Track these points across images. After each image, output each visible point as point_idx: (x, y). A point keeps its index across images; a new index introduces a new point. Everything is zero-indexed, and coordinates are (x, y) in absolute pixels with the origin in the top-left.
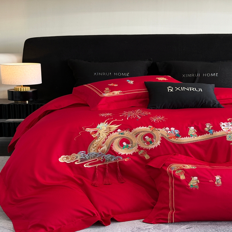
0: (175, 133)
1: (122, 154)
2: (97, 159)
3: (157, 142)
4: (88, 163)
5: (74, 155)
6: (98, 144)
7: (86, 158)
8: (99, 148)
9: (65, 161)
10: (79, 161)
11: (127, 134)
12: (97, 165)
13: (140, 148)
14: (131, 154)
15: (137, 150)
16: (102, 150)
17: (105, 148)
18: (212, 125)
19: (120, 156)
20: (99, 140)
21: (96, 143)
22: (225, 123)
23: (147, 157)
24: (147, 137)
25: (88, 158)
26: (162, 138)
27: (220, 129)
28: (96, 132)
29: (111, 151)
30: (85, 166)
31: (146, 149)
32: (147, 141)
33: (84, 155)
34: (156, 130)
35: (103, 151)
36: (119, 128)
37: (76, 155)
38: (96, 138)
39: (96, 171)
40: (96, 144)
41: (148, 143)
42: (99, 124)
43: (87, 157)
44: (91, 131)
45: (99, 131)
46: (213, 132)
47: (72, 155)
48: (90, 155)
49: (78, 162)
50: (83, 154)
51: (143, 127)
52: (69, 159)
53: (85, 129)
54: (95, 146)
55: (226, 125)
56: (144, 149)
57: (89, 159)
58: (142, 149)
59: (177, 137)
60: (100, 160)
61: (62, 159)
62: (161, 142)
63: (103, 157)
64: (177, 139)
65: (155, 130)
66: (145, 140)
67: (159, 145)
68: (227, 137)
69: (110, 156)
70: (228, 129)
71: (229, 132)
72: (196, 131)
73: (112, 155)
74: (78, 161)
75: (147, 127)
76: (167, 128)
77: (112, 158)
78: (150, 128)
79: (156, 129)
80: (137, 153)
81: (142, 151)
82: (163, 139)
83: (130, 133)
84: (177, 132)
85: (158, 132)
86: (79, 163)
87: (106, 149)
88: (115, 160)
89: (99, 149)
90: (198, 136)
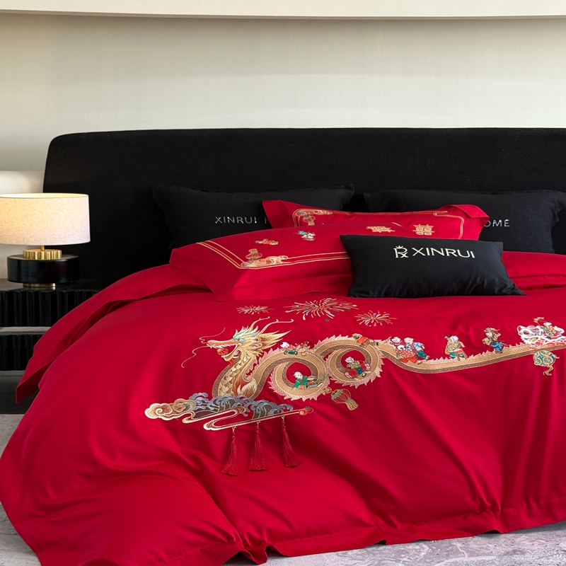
0: (414, 350)
1: (292, 400)
2: (235, 411)
3: (372, 369)
4: (213, 422)
5: (180, 402)
6: (236, 377)
7: (207, 409)
8: (240, 386)
9: (160, 417)
10: (192, 416)
11: (303, 353)
12: (234, 426)
13: (334, 385)
14: (313, 399)
15: (328, 390)
16: (247, 390)
17: (253, 385)
18: (499, 332)
19: (287, 403)
20: (239, 367)
21: (231, 374)
22: (528, 327)
23: (351, 405)
24: (349, 360)
25: (213, 409)
26: (385, 360)
27: (517, 340)
28: (230, 349)
29: (267, 393)
30: (205, 427)
31: (347, 387)
32: (350, 368)
33: (203, 402)
34: (372, 344)
35: (248, 393)
36: (284, 339)
37: (186, 402)
38: (233, 362)
39: (231, 440)
40: (231, 376)
41: (354, 373)
42: (239, 331)
43: (211, 406)
44: (220, 347)
45: (238, 346)
46: (503, 348)
47: (175, 402)
48: (217, 402)
49: (190, 419)
50: (200, 399)
51: (340, 338)
52: (168, 411)
53: (206, 341)
54: (231, 382)
55: (530, 332)
56: (345, 387)
57: (215, 410)
58: (339, 386)
59: (419, 357)
60: (240, 413)
61: (153, 412)
62: (382, 369)
63: (249, 407)
64: (419, 364)
65: (369, 343)
66: (345, 367)
67: (379, 376)
68: (535, 358)
69: (266, 404)
70: (537, 341)
71: (539, 347)
72: (463, 346)
73: (270, 401)
74: (189, 415)
75: (350, 336)
76: (397, 340)
77: (268, 408)
78: (357, 338)
79: (371, 341)
80: (328, 396)
81: (339, 392)
82: (387, 364)
83: (311, 351)
84: (419, 347)
85: (376, 346)
86: (191, 421)
87: (255, 388)
88: (275, 412)
89: (239, 389)
90: (469, 355)
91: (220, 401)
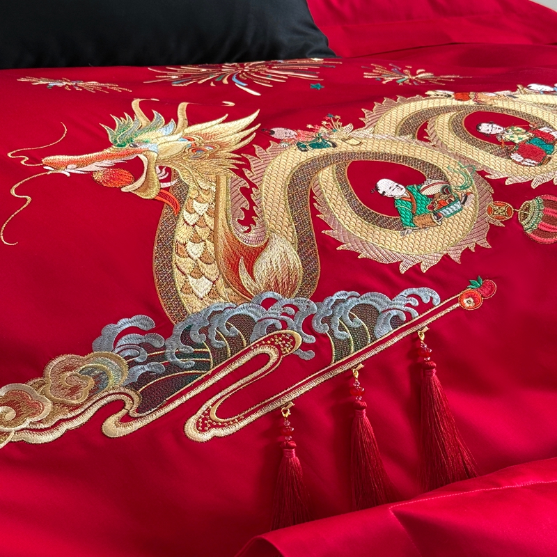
1: (424, 269)
2: (266, 350)
4: (211, 406)
5: (66, 368)
7: (171, 367)
10: (131, 407)
12: (285, 401)
14: (477, 247)
15: (502, 210)
19: (418, 285)
25: (192, 362)
28: (133, 168)
30: (192, 431)
32: (512, 142)
33: (148, 347)
37: (87, 362)
38: (173, 198)
40: (195, 240)
41: (532, 151)
42: (113, 126)
43: (179, 355)
44: (93, 168)
45: (149, 157)
47: (48, 372)
48: (196, 336)
49: (127, 419)
50: (133, 339)
52: (35, 408)
57: (199, 366)
60: (287, 350)
63: (308, 327)
69: (353, 302)
73: (362, 290)
74: (116, 406)
80: (515, 225)
81: (535, 204)
86: (137, 425)
87: (294, 259)
91: (204, 330)
